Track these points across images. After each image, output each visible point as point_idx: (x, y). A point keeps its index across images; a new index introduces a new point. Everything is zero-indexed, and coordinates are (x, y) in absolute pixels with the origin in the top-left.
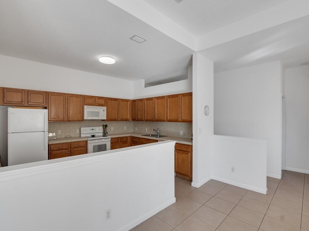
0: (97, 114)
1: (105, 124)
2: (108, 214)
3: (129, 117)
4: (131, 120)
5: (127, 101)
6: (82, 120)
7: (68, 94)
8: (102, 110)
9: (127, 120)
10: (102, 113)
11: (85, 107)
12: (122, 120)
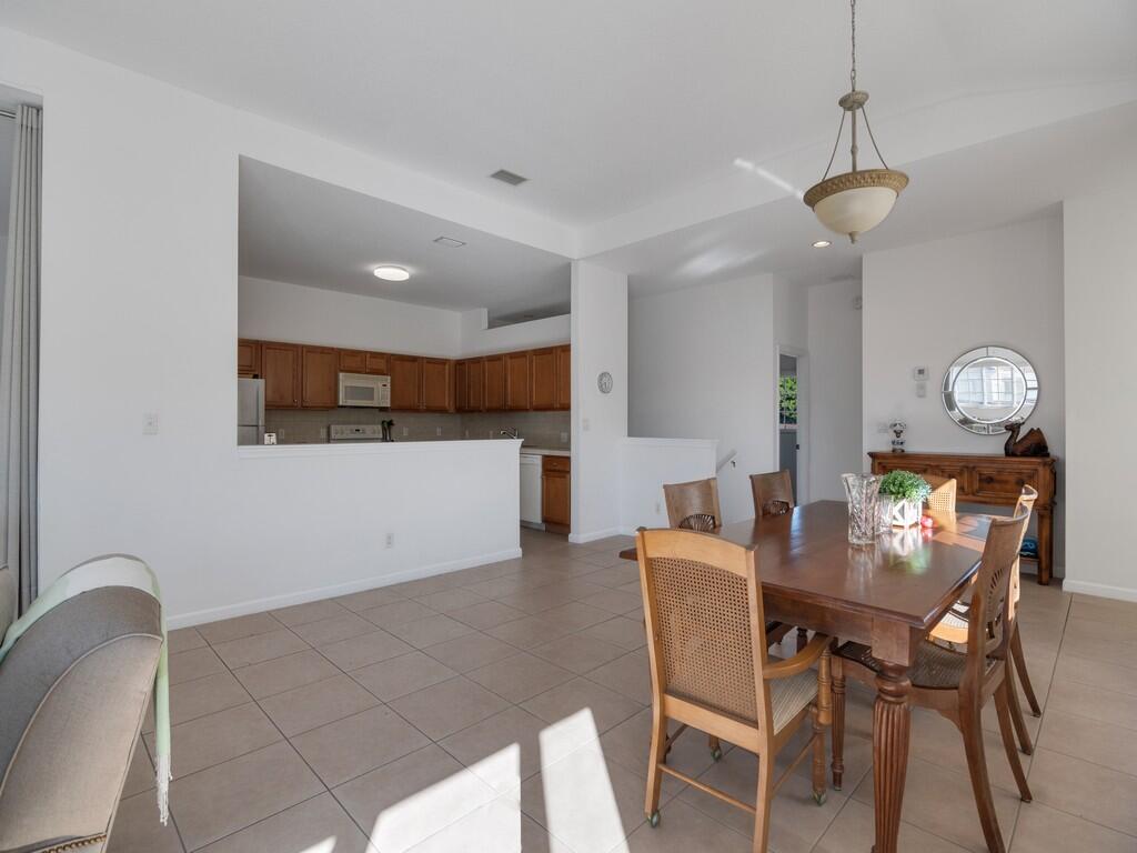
0: (369, 393)
1: (387, 419)
2: (389, 540)
3: (447, 402)
4: (452, 410)
5: (443, 362)
6: (333, 406)
7: (303, 346)
8: (380, 385)
9: (442, 411)
10: (381, 391)
11: (341, 375)
12: (430, 410)
